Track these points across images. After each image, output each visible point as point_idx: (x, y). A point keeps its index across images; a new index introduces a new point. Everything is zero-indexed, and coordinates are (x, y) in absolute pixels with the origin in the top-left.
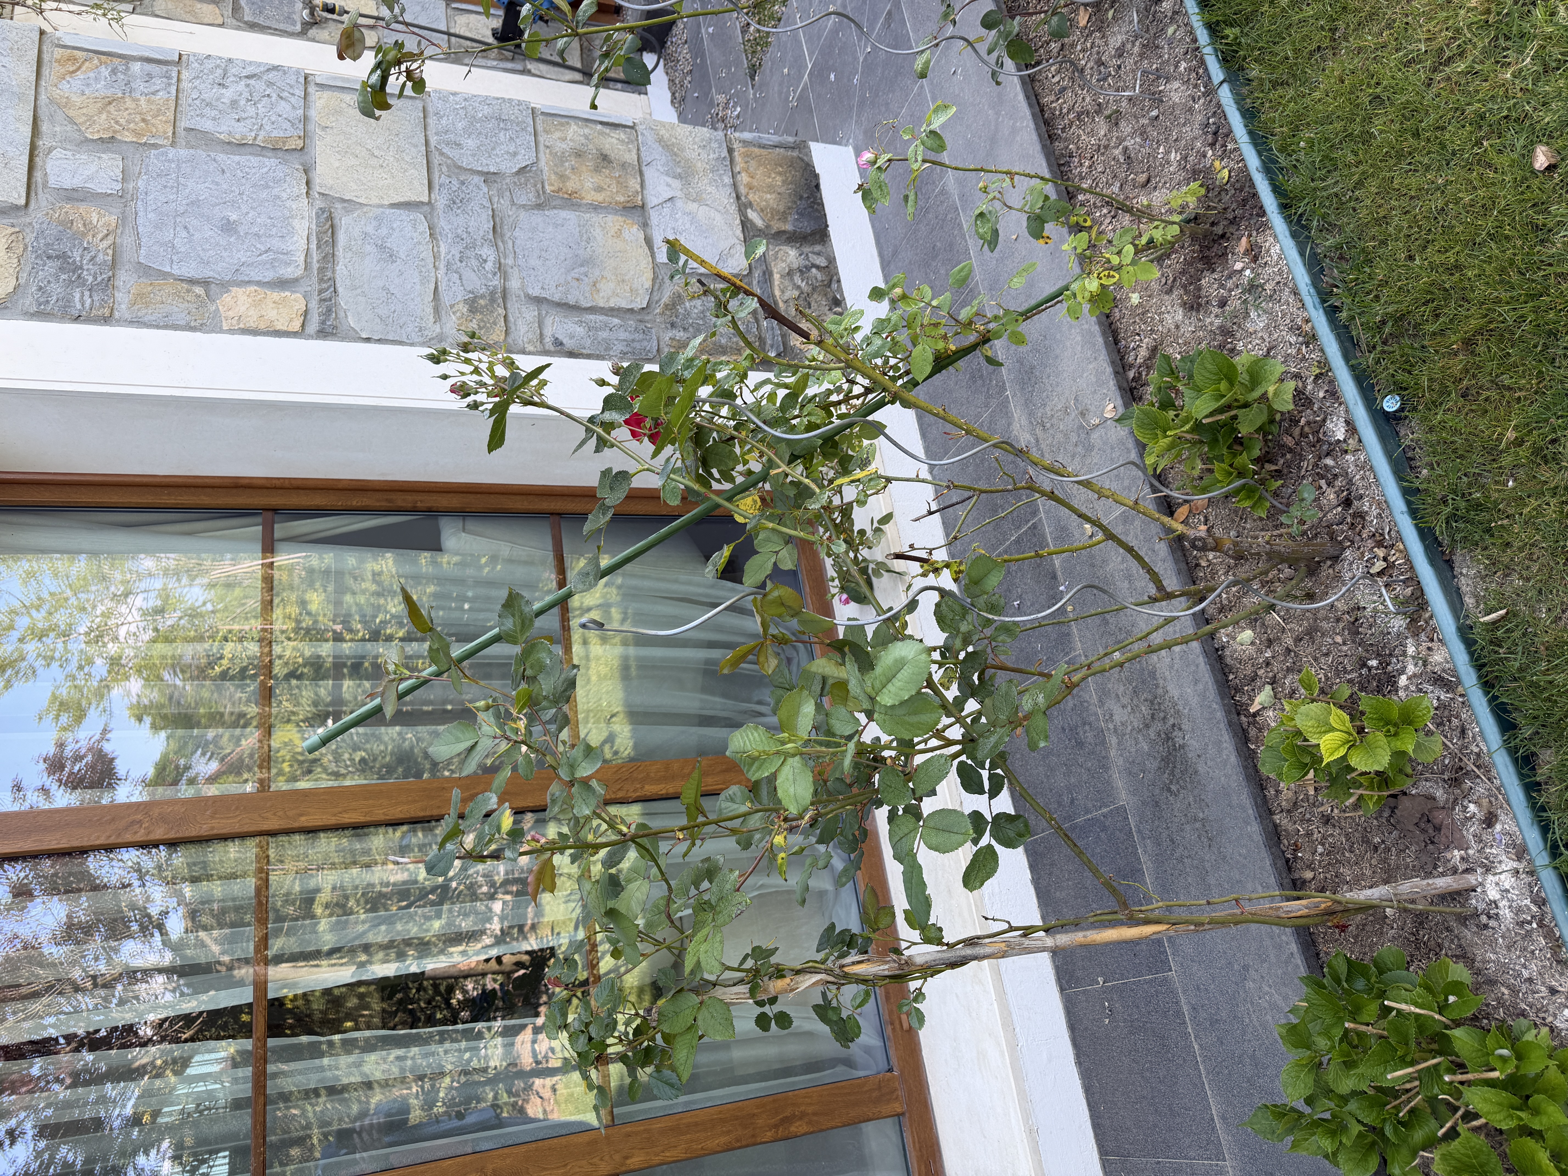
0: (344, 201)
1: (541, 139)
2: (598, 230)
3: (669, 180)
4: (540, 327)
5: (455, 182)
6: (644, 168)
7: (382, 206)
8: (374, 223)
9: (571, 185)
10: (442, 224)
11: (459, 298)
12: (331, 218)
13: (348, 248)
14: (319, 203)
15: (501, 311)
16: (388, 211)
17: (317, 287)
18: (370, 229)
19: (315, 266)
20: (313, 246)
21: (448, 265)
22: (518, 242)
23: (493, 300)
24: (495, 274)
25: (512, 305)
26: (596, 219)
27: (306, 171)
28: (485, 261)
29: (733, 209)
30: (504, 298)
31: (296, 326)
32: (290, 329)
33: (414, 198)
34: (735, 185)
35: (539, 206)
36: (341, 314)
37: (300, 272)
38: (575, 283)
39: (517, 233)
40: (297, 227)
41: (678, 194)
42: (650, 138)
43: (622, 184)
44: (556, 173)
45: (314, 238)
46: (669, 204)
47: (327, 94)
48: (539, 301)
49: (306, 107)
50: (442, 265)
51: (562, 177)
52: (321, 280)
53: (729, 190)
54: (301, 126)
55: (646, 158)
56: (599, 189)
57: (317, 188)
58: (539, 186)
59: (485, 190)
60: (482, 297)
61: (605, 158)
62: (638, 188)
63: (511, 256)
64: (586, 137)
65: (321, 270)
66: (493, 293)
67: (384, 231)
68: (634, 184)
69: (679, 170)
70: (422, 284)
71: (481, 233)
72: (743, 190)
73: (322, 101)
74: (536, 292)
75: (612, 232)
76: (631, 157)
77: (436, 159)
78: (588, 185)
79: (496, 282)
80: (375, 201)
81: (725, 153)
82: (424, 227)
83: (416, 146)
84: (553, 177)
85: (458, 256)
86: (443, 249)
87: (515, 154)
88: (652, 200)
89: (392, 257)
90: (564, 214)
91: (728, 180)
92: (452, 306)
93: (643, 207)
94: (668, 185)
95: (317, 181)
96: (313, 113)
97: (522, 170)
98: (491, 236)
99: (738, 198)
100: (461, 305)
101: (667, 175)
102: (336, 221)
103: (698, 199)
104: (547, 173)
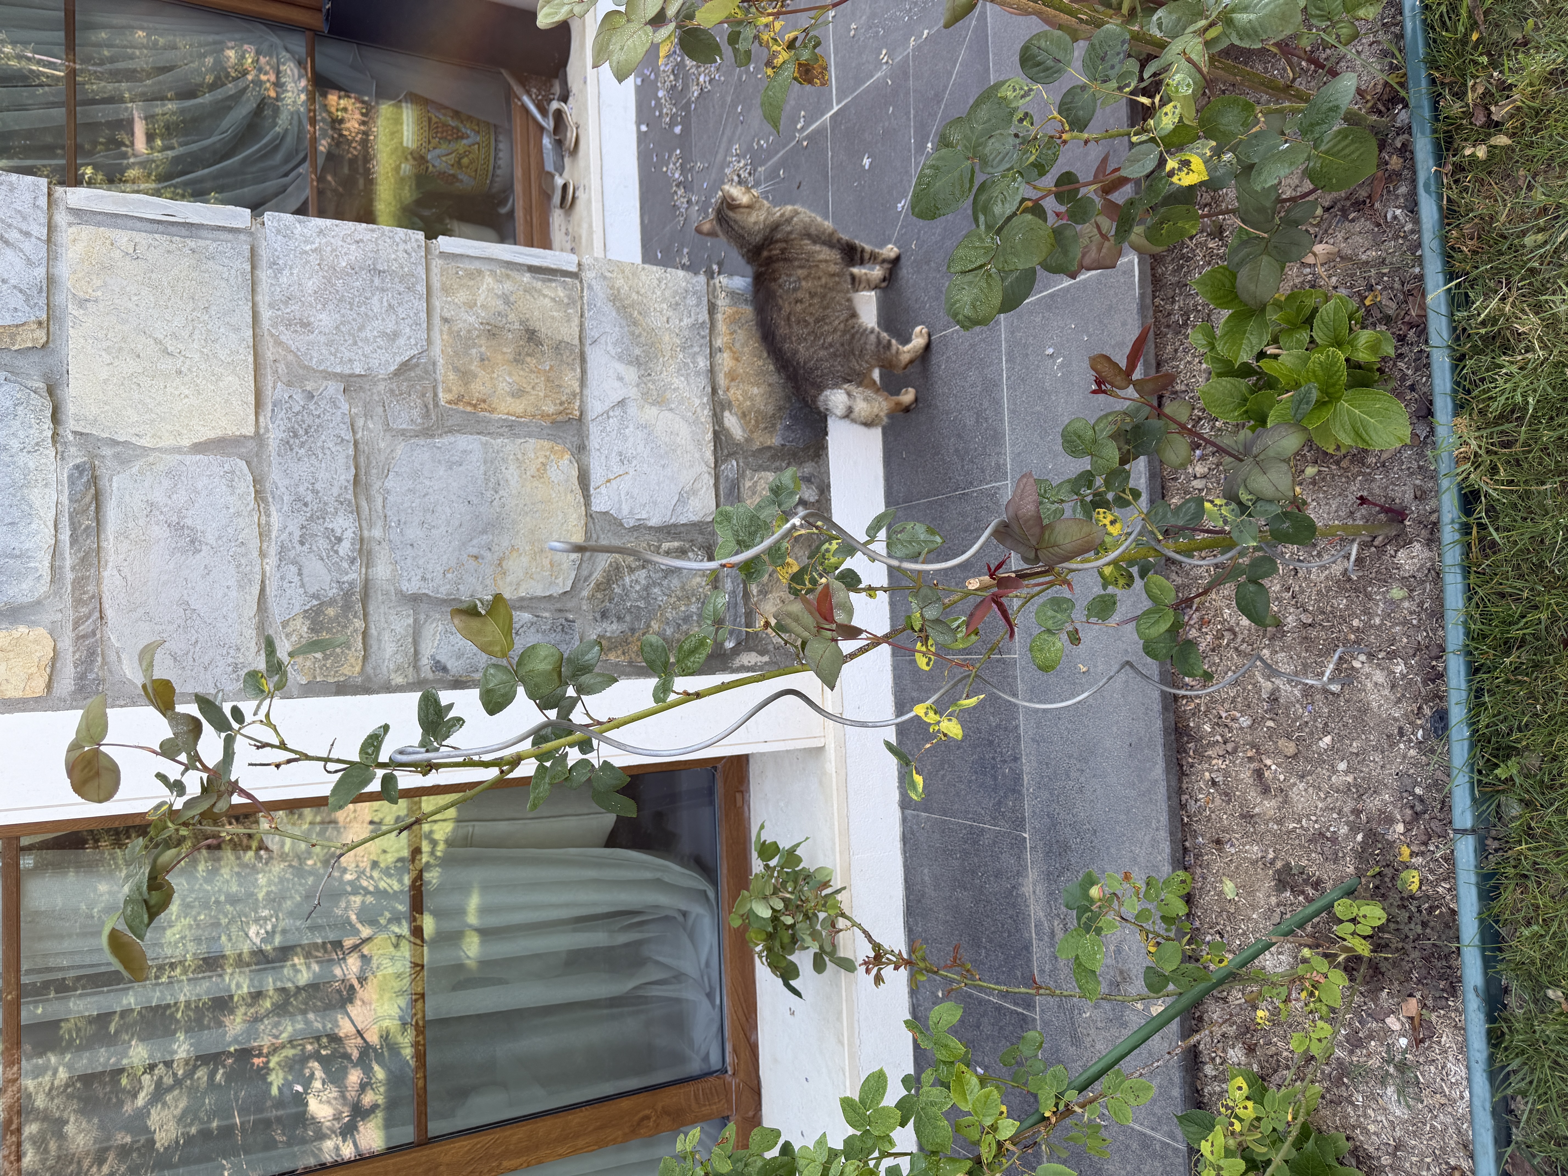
0: (114, 443)
1: (437, 303)
2: (512, 468)
3: (621, 368)
4: (416, 643)
5: (298, 397)
6: (588, 349)
7: (178, 450)
8: (167, 483)
9: (478, 388)
10: (275, 476)
11: (297, 609)
12: (94, 480)
13: (123, 534)
14: (75, 456)
15: (359, 624)
16: (189, 459)
17: (71, 614)
18: (158, 496)
19: (69, 576)
20: (65, 536)
21: (283, 550)
22: (390, 498)
23: (347, 607)
24: (353, 561)
25: (378, 610)
26: (509, 446)
27: (51, 391)
28: (339, 540)
29: (705, 414)
30: (365, 599)
31: (38, 686)
32: (29, 694)
33: (232, 430)
34: (712, 372)
35: (427, 433)
36: (112, 657)
37: (43, 588)
38: (472, 563)
39: (389, 484)
40: (37, 504)
41: (633, 392)
42: (600, 290)
43: (553, 384)
44: (456, 369)
45: (65, 521)
46: (618, 412)
47: (87, 232)
48: (415, 600)
49: (52, 256)
50: (273, 550)
51: (466, 376)
52: (78, 602)
53: (703, 381)
54: (42, 302)
55: (592, 333)
56: (518, 393)
57: (71, 425)
58: (429, 395)
59: (345, 407)
60: (332, 602)
61: (531, 336)
62: (576, 387)
63: (380, 523)
64: (506, 300)
65: (79, 584)
66: (347, 595)
67: (181, 497)
68: (570, 380)
69: (637, 351)
70: (241, 587)
71: (335, 491)
72: (722, 380)
73: (80, 247)
74: (412, 586)
75: (532, 470)
76: (569, 332)
77: (270, 353)
78: (503, 387)
79: (354, 575)
80: (168, 441)
81: (704, 316)
82: (246, 485)
83: (237, 330)
84: (452, 376)
85: (297, 534)
86: (275, 519)
87: (396, 335)
88: (595, 407)
89: (194, 543)
90: (464, 441)
91: (703, 363)
92: (285, 624)
93: (580, 419)
94: (620, 379)
95: (71, 409)
96: (63, 270)
97: (405, 367)
98: (350, 496)
99: (714, 391)
100: (299, 621)
101: (620, 358)
102: (104, 483)
103: (660, 401)
104: (443, 372)
